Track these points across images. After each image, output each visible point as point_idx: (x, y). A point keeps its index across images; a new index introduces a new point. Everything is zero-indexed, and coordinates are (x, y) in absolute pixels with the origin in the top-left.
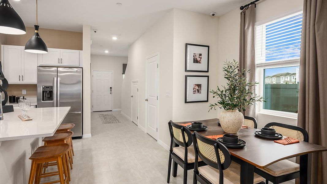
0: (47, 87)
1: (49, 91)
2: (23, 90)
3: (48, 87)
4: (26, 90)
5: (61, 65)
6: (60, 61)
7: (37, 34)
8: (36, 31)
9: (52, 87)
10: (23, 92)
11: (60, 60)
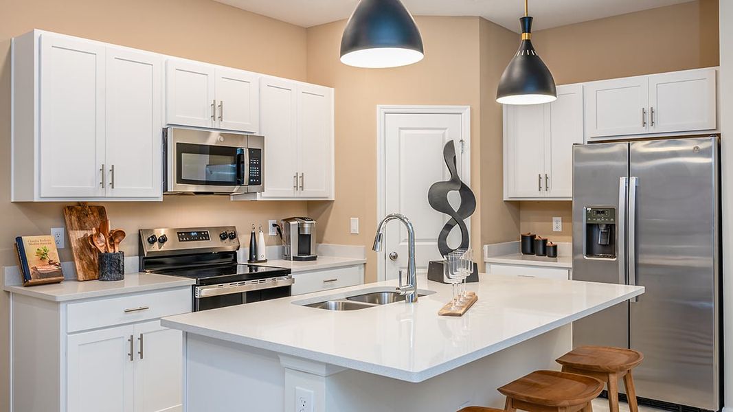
0: (600, 212)
1: (607, 225)
2: (554, 218)
3: (603, 212)
4: (560, 218)
5: (652, 130)
6: (648, 120)
7: (528, 45)
8: (525, 36)
9: (613, 212)
10: (554, 223)
11: (649, 116)
